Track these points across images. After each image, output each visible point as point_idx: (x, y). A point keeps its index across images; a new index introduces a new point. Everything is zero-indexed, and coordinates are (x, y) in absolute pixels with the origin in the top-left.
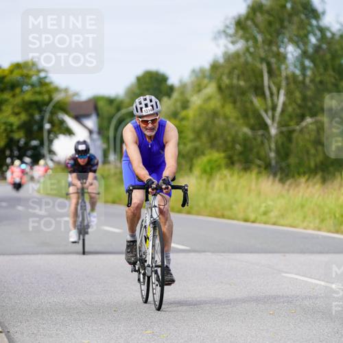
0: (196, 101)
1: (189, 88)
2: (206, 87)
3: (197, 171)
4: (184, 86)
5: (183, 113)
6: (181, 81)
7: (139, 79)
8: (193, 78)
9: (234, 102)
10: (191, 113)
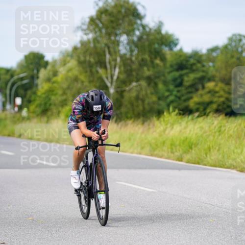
0: (62, 71)
1: (58, 63)
2: (69, 62)
3: (62, 116)
4: (55, 61)
5: (54, 79)
6: (53, 58)
7: (26, 57)
8: (61, 56)
9: (86, 72)
10: (59, 78)
